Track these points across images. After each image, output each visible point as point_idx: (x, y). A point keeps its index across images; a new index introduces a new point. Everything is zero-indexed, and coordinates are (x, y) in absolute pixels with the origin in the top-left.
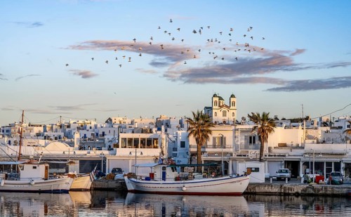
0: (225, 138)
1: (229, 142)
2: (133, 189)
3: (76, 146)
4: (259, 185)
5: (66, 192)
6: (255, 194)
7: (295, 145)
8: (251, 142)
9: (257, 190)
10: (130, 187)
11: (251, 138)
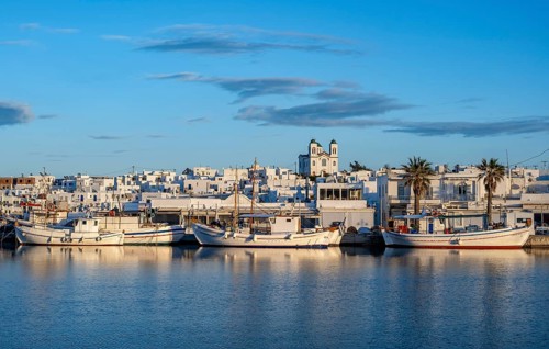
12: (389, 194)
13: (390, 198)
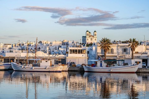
0: (113, 49)
1: (115, 51)
2: (87, 70)
3: (48, 53)
4: (141, 69)
5: (60, 72)
6: (140, 72)
7: (142, 52)
8: (124, 51)
9: (140, 71)
10: (86, 70)
11: (124, 49)
12: (98, 52)
13: (98, 53)
